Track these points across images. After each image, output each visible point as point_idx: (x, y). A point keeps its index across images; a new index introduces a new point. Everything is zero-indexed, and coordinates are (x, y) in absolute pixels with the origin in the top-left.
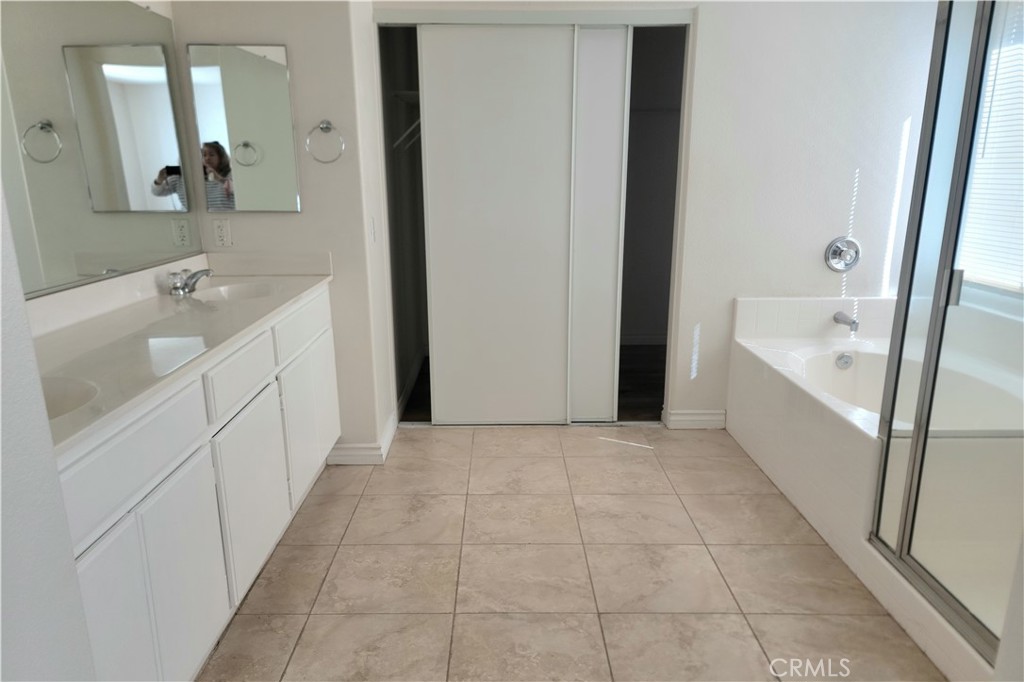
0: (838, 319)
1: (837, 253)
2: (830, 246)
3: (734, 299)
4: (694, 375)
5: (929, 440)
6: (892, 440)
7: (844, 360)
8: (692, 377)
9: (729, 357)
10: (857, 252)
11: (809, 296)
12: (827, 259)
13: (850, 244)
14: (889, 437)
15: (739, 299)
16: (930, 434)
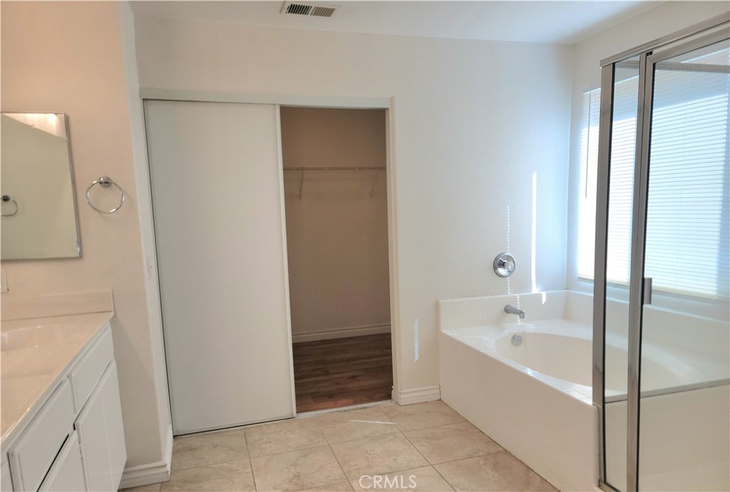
0: (508, 310)
1: (502, 265)
2: (496, 259)
3: (437, 302)
4: (417, 358)
5: (641, 400)
6: (606, 405)
7: (517, 340)
8: (416, 359)
9: (437, 343)
10: (514, 262)
11: (486, 295)
12: (495, 268)
13: (509, 258)
14: (604, 403)
15: (441, 301)
16: (641, 396)
